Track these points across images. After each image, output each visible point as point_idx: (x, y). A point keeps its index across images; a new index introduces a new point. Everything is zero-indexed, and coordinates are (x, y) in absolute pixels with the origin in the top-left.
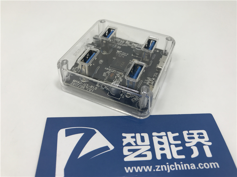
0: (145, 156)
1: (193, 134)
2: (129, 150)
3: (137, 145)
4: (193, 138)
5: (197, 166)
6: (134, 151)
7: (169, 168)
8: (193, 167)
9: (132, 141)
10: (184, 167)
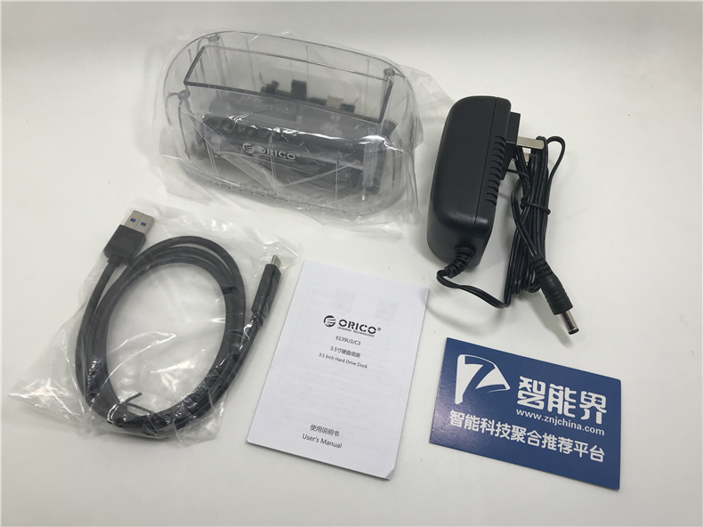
0: (538, 404)
1: (591, 397)
2: (524, 395)
3: (532, 392)
4: (590, 401)
5: (583, 427)
6: (529, 397)
7: (557, 422)
8: (580, 427)
9: (528, 387)
10: (571, 425)
